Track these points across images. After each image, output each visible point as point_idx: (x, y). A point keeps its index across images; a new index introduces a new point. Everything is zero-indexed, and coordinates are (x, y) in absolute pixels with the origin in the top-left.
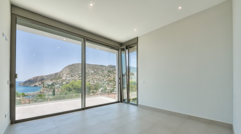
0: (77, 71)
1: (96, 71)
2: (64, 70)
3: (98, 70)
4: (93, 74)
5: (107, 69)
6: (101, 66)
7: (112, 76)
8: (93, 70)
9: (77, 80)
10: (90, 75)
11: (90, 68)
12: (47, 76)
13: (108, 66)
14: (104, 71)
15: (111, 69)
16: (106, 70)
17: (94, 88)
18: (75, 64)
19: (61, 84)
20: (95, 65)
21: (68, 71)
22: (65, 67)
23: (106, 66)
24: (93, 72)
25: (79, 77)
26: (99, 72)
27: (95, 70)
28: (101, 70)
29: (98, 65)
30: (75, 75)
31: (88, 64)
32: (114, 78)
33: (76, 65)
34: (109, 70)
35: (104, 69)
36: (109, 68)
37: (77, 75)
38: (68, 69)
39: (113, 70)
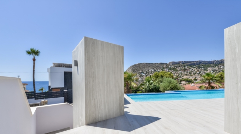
0: (138, 71)
1: (156, 69)
2: (128, 70)
3: (158, 68)
4: (153, 72)
5: (167, 66)
6: (161, 64)
7: (174, 74)
8: (153, 69)
10: (150, 74)
11: (149, 67)
13: (170, 63)
14: (164, 69)
15: (173, 66)
18: (137, 64)
20: (155, 63)
21: (131, 71)
22: (129, 68)
23: (167, 64)
24: (153, 70)
25: (141, 76)
26: (159, 70)
27: (154, 68)
28: (162, 68)
29: (157, 63)
31: (148, 63)
33: (137, 65)
34: (170, 67)
35: (164, 67)
36: (171, 65)
37: (138, 75)
38: (131, 69)
39: (175, 67)
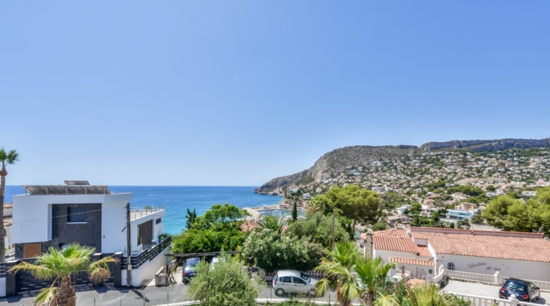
0: (342, 165)
1: (388, 161)
2: (318, 164)
3: (392, 158)
4: (379, 169)
5: (418, 153)
6: (402, 147)
7: (435, 172)
8: (381, 160)
9: (343, 184)
10: (371, 173)
11: (372, 156)
12: (291, 177)
13: (424, 146)
14: (409, 160)
15: (432, 154)
16: (415, 157)
17: (384, 205)
18: (340, 150)
19: (312, 192)
20: (386, 147)
21: (325, 165)
22: (321, 158)
23: (416, 147)
24: (379, 164)
25: (348, 178)
26: (395, 164)
27: (384, 158)
28: (403, 158)
29: (392, 147)
30: (339, 174)
31: (368, 147)
32: (443, 179)
33: (342, 152)
34: (425, 157)
35: (410, 155)
36: (427, 151)
37: (342, 174)
38: (325, 161)
39: (437, 155)
